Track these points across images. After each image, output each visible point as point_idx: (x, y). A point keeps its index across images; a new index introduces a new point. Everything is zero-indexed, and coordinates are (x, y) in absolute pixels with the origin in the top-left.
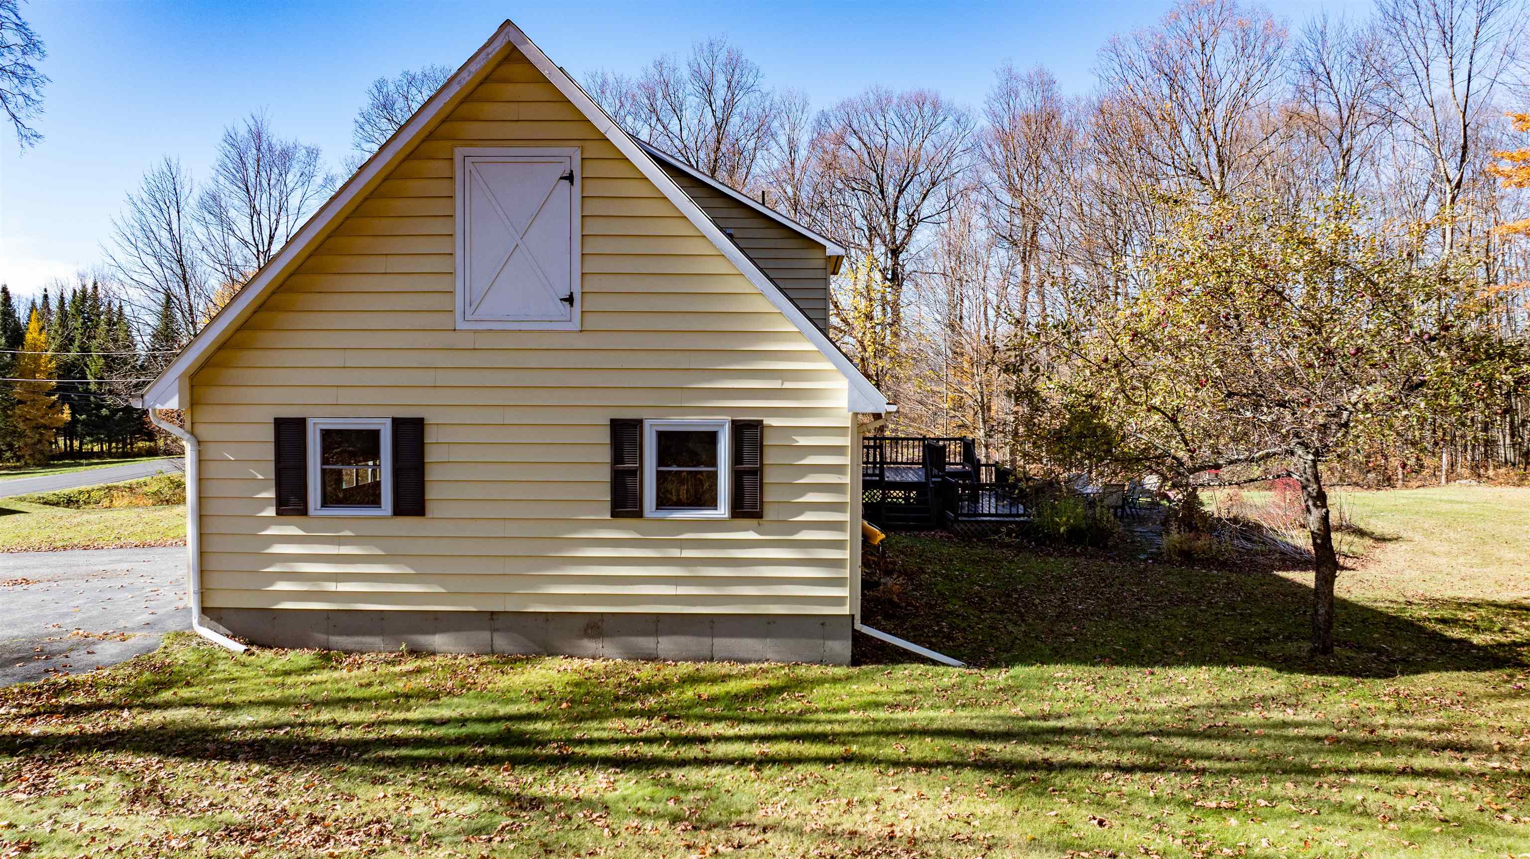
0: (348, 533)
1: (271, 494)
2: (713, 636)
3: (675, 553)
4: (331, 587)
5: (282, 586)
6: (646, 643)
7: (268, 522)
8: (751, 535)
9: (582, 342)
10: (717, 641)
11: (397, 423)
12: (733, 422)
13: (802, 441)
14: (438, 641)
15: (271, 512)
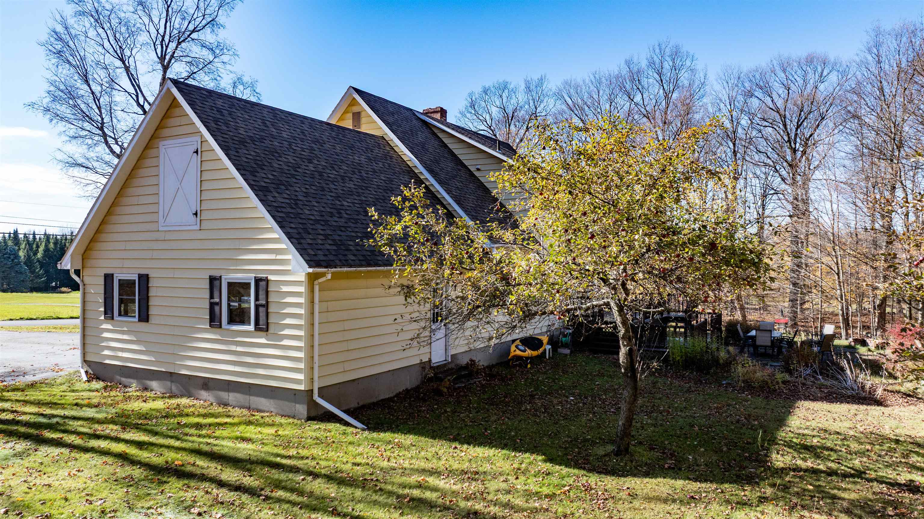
0: (125, 329)
1: (102, 309)
2: (250, 395)
3: (233, 348)
4: (120, 354)
5: (106, 352)
6: (224, 395)
7: (102, 322)
8: (263, 341)
9: (201, 235)
10: (252, 398)
11: (140, 276)
12: (255, 277)
13: (285, 289)
14: (154, 384)
15: (102, 318)
